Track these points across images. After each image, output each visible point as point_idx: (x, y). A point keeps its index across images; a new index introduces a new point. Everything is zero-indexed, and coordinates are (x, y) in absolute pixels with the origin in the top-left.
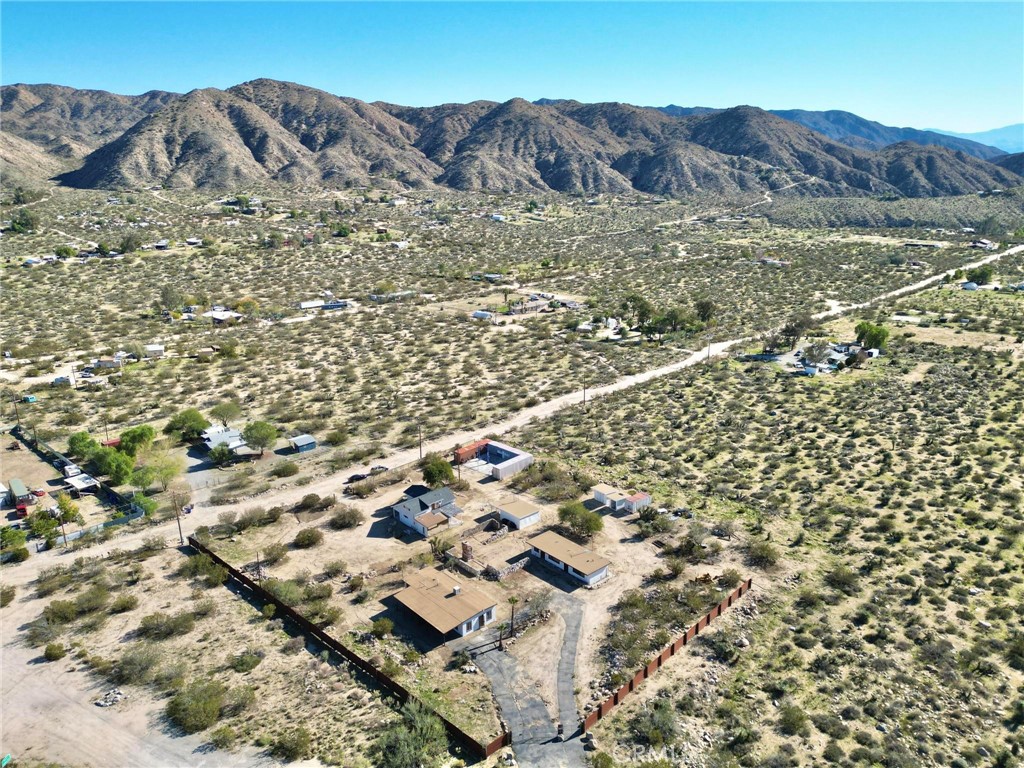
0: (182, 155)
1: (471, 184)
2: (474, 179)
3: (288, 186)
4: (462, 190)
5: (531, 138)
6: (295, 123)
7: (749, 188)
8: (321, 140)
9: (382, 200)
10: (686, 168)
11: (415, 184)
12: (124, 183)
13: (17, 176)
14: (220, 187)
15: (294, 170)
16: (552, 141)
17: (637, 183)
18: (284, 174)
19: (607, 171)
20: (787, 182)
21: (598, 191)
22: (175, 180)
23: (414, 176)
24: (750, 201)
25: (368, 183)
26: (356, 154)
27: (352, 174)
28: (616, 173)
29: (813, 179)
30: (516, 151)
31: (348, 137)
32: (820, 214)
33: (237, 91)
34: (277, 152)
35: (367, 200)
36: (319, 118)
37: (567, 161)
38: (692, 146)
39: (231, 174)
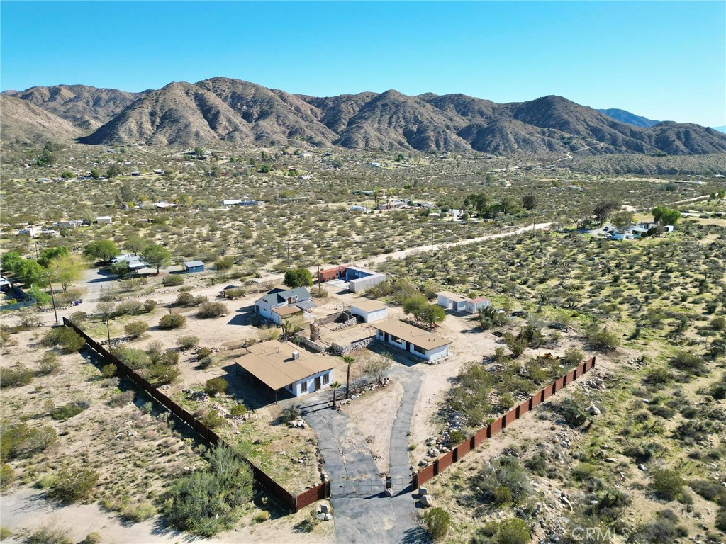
0: (160, 124)
1: (358, 144)
2: (360, 141)
3: (231, 144)
4: (351, 149)
5: (401, 115)
6: (239, 105)
7: (555, 150)
8: (256, 116)
9: (295, 154)
10: (510, 136)
11: (318, 144)
12: (120, 141)
13: (49, 135)
14: (185, 144)
15: (236, 134)
16: (416, 116)
17: (474, 145)
18: (230, 136)
19: (454, 137)
20: (583, 146)
21: (447, 150)
22: (154, 139)
23: (317, 139)
24: (556, 157)
25: (286, 143)
26: (279, 125)
27: (275, 137)
28: (460, 138)
29: (602, 144)
30: (390, 124)
31: (274, 114)
32: (609, 166)
33: (201, 84)
34: (225, 123)
35: (285, 153)
36: (255, 102)
37: (426, 130)
38: (514, 121)
39: (192, 135)
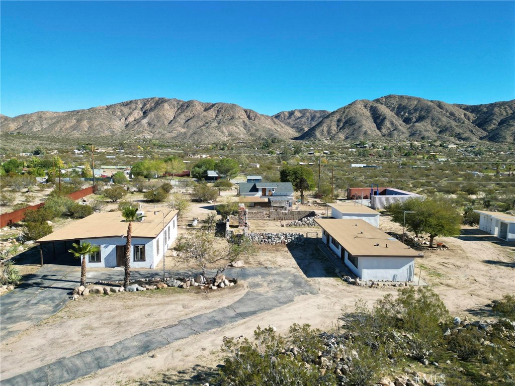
0: (343, 127)
1: (506, 139)
2: (508, 137)
3: (389, 139)
4: (498, 143)
6: (402, 113)
8: (414, 120)
9: (441, 145)
11: (465, 139)
12: (315, 138)
13: (277, 135)
14: (355, 139)
15: (395, 132)
18: (390, 134)
22: (336, 136)
23: (465, 136)
25: (436, 139)
26: (432, 125)
27: (426, 134)
31: (430, 118)
33: (377, 101)
34: (388, 125)
35: (431, 145)
36: (416, 110)
